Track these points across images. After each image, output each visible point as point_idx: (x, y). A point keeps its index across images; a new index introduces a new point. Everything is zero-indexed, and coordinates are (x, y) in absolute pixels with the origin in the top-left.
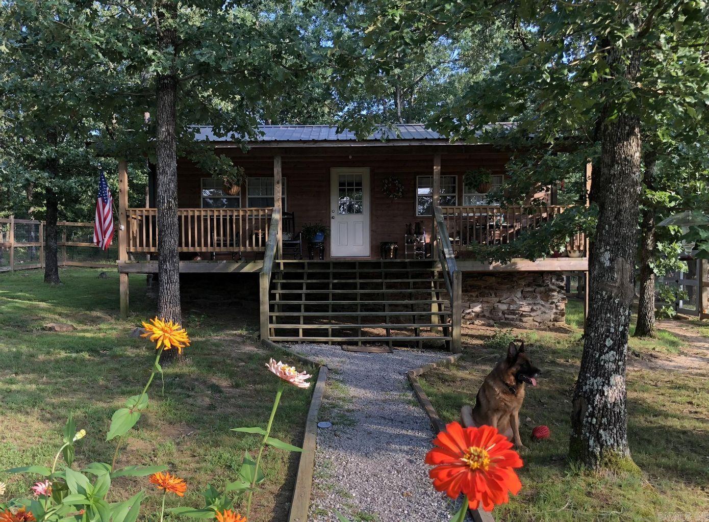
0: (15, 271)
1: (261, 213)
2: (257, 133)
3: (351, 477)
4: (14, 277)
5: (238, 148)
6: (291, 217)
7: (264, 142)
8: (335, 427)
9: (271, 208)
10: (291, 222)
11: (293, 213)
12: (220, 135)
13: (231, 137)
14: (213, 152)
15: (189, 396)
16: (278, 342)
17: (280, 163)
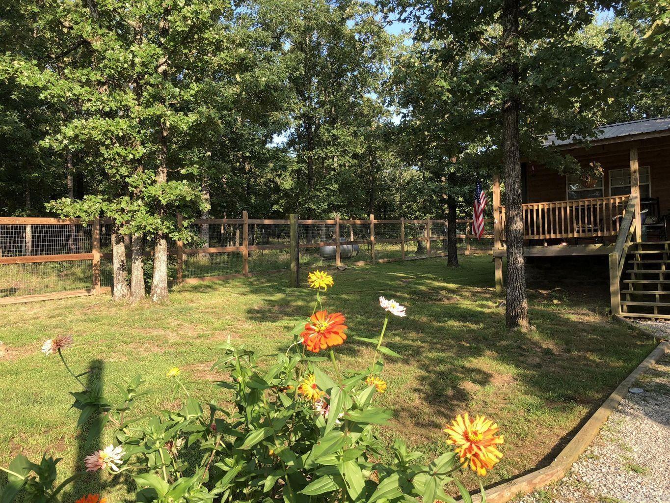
0: (431, 258)
1: (618, 201)
2: (597, 133)
3: (640, 435)
4: (429, 263)
5: (582, 149)
6: (655, 202)
7: (605, 139)
8: (648, 394)
9: (628, 196)
10: (656, 206)
11: (658, 198)
12: (563, 139)
13: (573, 140)
14: (559, 154)
15: (522, 355)
16: (630, 318)
17: (636, 153)
